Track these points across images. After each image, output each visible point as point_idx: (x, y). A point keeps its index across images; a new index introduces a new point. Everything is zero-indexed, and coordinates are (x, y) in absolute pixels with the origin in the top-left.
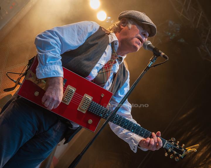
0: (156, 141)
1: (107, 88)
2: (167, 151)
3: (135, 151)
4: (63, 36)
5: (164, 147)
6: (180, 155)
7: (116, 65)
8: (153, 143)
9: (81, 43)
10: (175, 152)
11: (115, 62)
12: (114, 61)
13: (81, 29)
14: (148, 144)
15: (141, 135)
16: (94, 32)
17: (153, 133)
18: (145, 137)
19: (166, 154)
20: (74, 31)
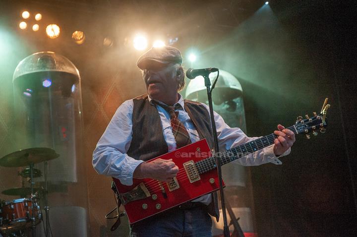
0: (285, 135)
3: (281, 163)
4: (109, 143)
5: (298, 133)
6: (321, 124)
7: (181, 114)
8: (283, 139)
9: (130, 131)
10: (314, 127)
11: (177, 113)
12: (174, 114)
13: (118, 121)
14: (280, 145)
15: (266, 145)
16: (132, 109)
17: (276, 132)
18: (272, 142)
19: (308, 137)
20: (115, 128)
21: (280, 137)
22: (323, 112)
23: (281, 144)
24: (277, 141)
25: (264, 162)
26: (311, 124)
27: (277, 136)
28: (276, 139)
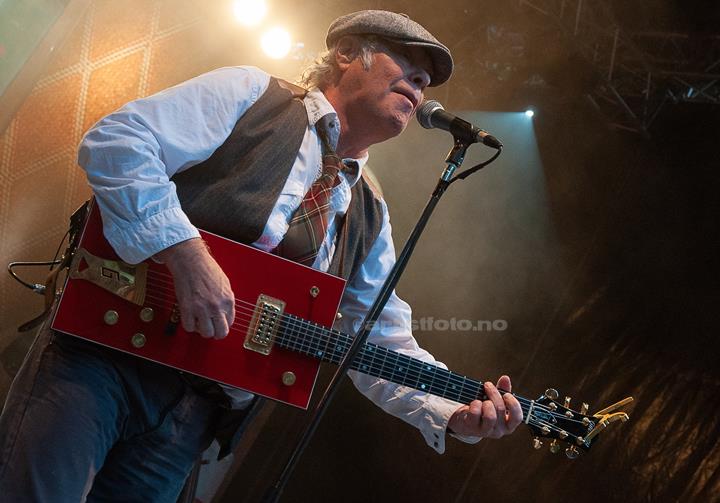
0: (502, 407)
1: (324, 266)
2: (538, 432)
3: (441, 450)
5: (527, 422)
6: (580, 438)
7: (341, 191)
8: (492, 414)
9: (219, 140)
10: (564, 432)
11: (338, 181)
12: (333, 179)
13: (212, 95)
14: (477, 420)
15: (451, 396)
16: (256, 98)
17: (489, 385)
19: (537, 442)
20: (191, 103)
21: (489, 403)
22: (605, 418)
23: (482, 418)
24: (477, 406)
25: (409, 417)
26: (563, 423)
27: (484, 396)
28: (479, 402)
